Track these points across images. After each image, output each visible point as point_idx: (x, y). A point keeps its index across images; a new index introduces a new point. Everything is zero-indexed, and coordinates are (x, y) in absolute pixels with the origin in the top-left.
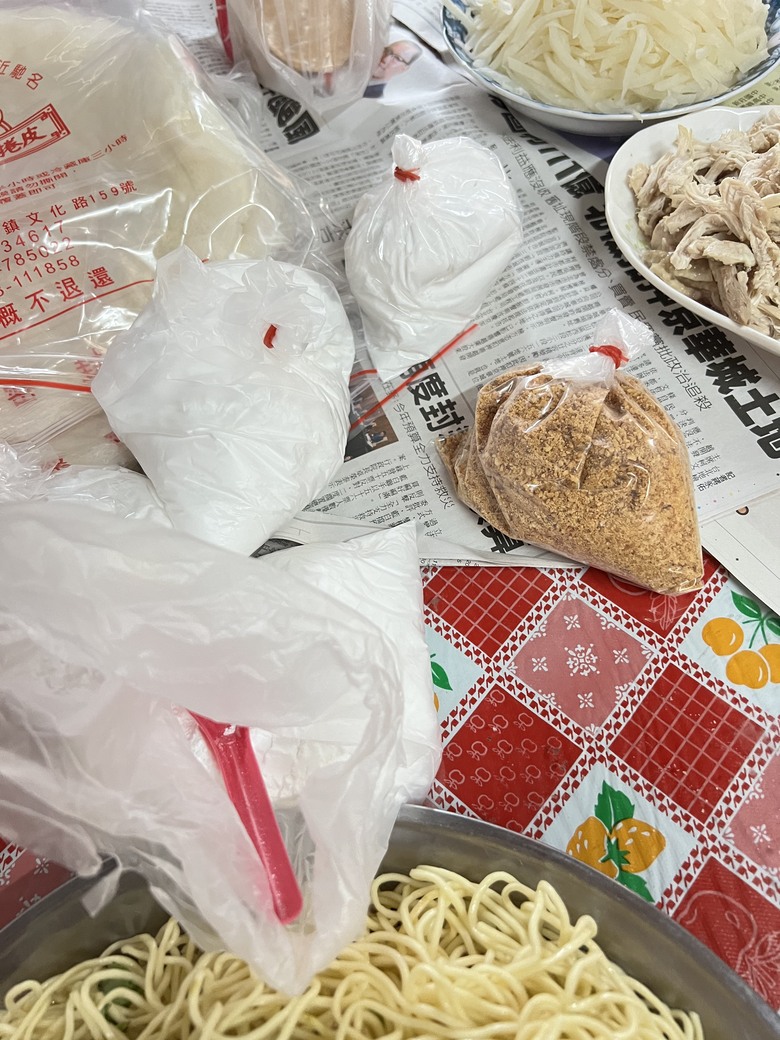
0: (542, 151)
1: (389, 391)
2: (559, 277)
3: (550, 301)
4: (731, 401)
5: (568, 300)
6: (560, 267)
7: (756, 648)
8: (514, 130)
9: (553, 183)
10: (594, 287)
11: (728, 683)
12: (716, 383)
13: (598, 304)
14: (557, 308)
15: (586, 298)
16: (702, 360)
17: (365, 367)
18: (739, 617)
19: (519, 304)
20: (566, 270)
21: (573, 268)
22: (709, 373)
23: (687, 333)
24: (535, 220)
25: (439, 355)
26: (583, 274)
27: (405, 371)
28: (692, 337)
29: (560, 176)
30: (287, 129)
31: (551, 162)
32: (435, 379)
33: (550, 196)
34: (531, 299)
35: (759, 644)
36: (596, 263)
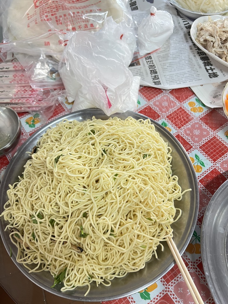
0: (182, 19)
1: (141, 57)
2: (179, 43)
3: (176, 46)
4: (206, 68)
5: (180, 46)
6: (180, 41)
7: (197, 107)
8: (178, 15)
9: (183, 26)
10: (185, 45)
11: (190, 111)
12: (204, 65)
13: (185, 48)
14: (177, 48)
15: (183, 47)
16: (202, 61)
17: (137, 52)
18: (195, 102)
19: (170, 46)
20: (181, 42)
21: (182, 42)
22: (203, 63)
23: (201, 56)
24: (177, 32)
25: (152, 52)
26: (184, 43)
27: (145, 54)
28: (202, 57)
29: (185, 25)
30: (132, 8)
31: (184, 22)
32: (150, 57)
33: (181, 28)
34: (172, 45)
35: (198, 106)
36: (187, 41)
